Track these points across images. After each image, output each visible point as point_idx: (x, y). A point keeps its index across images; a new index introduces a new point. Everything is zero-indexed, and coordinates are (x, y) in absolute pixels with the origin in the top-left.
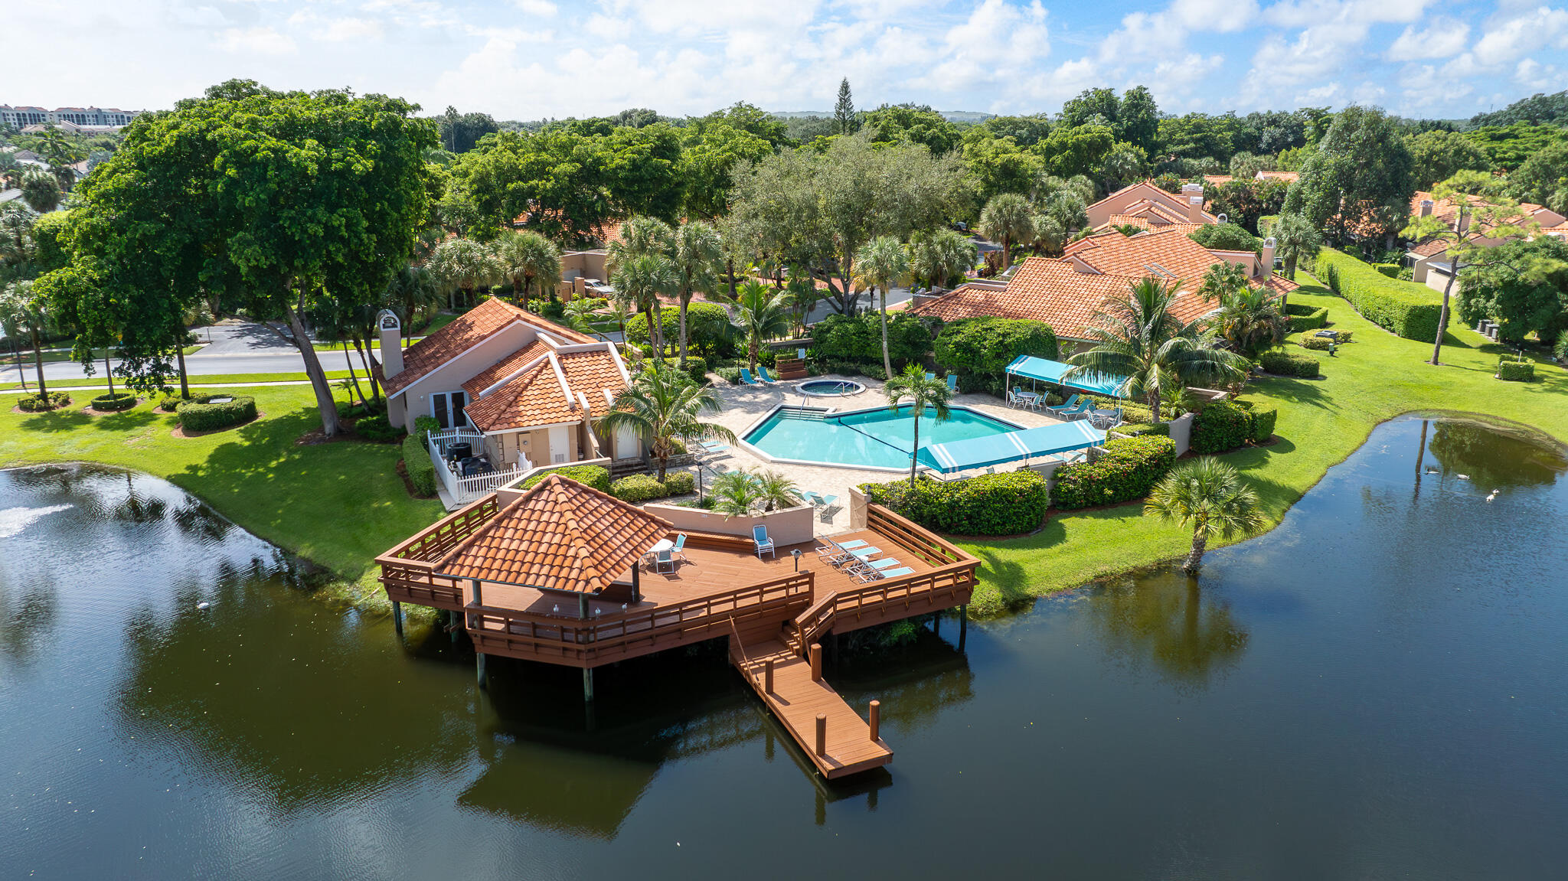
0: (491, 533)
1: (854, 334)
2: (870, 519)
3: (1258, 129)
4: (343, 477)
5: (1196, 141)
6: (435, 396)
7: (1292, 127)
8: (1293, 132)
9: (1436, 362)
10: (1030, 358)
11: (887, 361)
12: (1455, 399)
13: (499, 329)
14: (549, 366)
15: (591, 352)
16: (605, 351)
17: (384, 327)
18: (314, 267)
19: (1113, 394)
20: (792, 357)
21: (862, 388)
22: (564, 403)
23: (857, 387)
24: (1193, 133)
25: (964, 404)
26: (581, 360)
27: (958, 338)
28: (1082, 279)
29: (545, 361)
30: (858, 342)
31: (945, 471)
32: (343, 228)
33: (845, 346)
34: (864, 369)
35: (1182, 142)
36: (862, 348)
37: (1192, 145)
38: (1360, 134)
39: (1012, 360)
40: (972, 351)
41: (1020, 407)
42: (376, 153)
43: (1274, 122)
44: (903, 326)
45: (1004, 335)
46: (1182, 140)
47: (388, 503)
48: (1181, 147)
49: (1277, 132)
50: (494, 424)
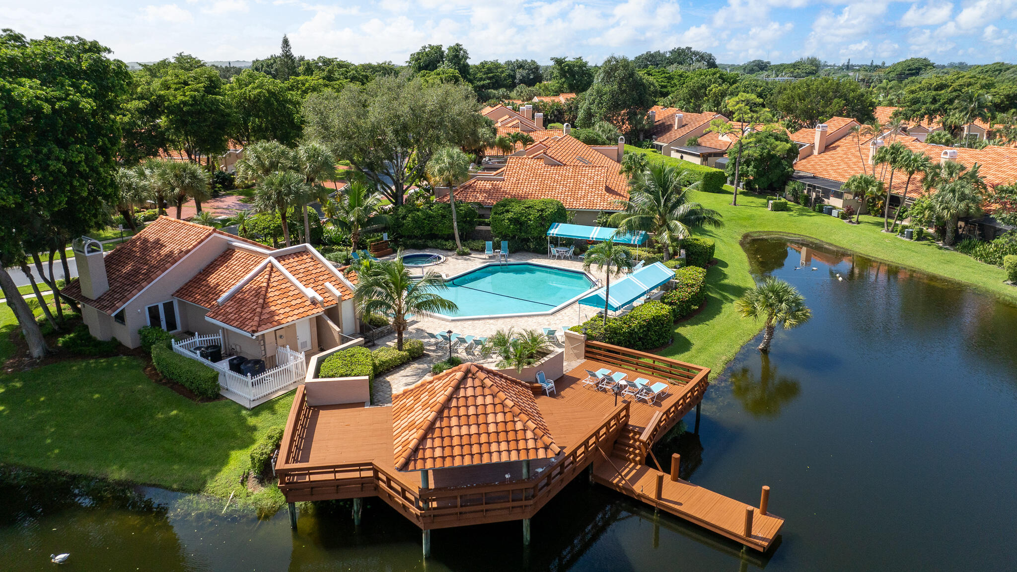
0: (438, 425)
1: (424, 219)
2: (586, 352)
3: (512, 70)
4: (97, 396)
5: (490, 78)
6: (149, 308)
7: (531, 70)
8: (533, 73)
9: (735, 204)
10: (561, 224)
11: (457, 236)
12: (760, 224)
13: (199, 243)
14: (274, 270)
15: (295, 254)
16: (306, 251)
17: (89, 252)
18: (60, 203)
19: (632, 243)
20: (378, 240)
21: (443, 258)
22: (304, 299)
23: (440, 258)
24: (487, 74)
25: (521, 259)
26: (290, 261)
27: (510, 215)
28: (552, 169)
29: (269, 265)
30: (429, 224)
31: (616, 309)
32: (83, 163)
33: (419, 228)
34: (430, 243)
35: (481, 79)
36: (431, 229)
37: (488, 81)
38: (620, 73)
39: (549, 227)
40: (521, 224)
41: (559, 258)
42: (92, 93)
43: (521, 66)
44: (461, 210)
45: (542, 210)
46: (481, 78)
47: (175, 412)
48: (482, 83)
49: (525, 72)
50: (259, 325)
